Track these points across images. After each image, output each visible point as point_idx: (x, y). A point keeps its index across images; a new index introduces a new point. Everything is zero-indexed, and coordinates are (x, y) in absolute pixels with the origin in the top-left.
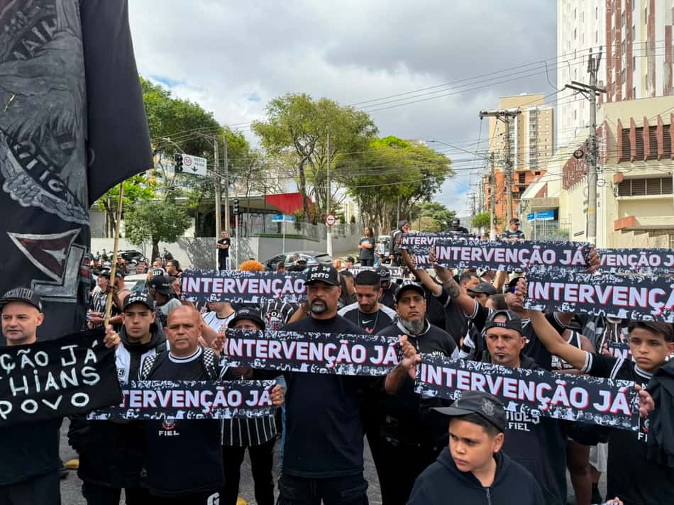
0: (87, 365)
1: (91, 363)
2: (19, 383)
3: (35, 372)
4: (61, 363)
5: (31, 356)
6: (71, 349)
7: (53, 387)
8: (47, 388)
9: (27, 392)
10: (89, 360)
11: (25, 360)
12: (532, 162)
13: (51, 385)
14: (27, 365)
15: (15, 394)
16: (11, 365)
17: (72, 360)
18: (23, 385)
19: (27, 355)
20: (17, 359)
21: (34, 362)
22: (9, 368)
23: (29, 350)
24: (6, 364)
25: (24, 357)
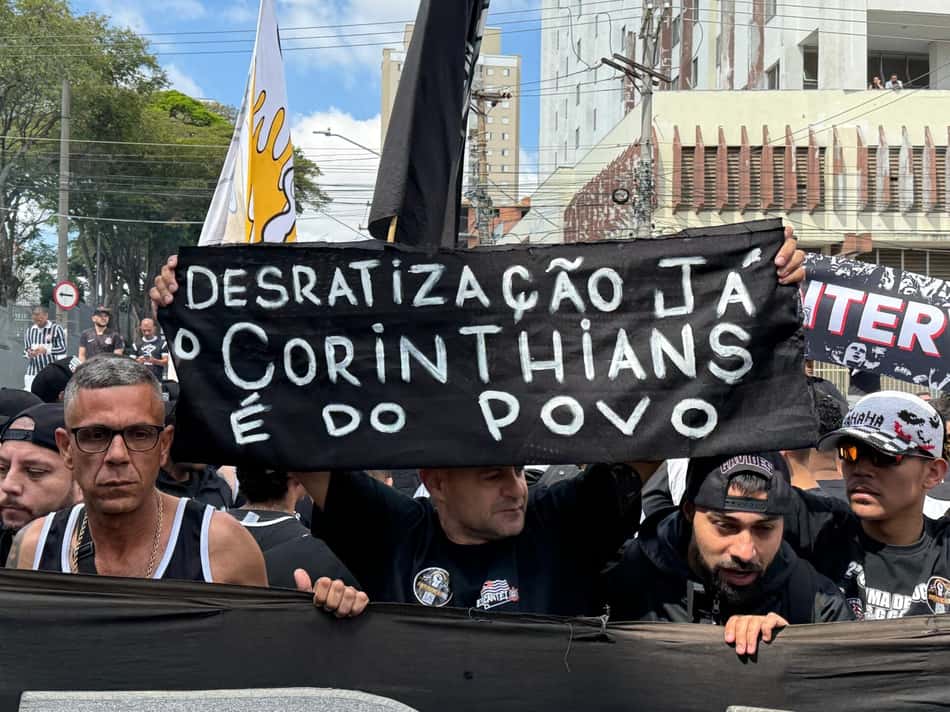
0: (725, 318)
1: (735, 313)
2: (542, 352)
3: (586, 324)
4: (652, 307)
5: (579, 278)
6: (687, 270)
7: (630, 371)
8: (613, 372)
9: (560, 376)
10: (729, 306)
11: (564, 289)
13: (624, 365)
14: (567, 304)
15: (528, 377)
16: (527, 298)
17: (681, 302)
18: (550, 357)
19: (572, 275)
20: (544, 284)
21: (585, 296)
22: (521, 305)
23: (578, 262)
24: (515, 294)
25: (563, 280)
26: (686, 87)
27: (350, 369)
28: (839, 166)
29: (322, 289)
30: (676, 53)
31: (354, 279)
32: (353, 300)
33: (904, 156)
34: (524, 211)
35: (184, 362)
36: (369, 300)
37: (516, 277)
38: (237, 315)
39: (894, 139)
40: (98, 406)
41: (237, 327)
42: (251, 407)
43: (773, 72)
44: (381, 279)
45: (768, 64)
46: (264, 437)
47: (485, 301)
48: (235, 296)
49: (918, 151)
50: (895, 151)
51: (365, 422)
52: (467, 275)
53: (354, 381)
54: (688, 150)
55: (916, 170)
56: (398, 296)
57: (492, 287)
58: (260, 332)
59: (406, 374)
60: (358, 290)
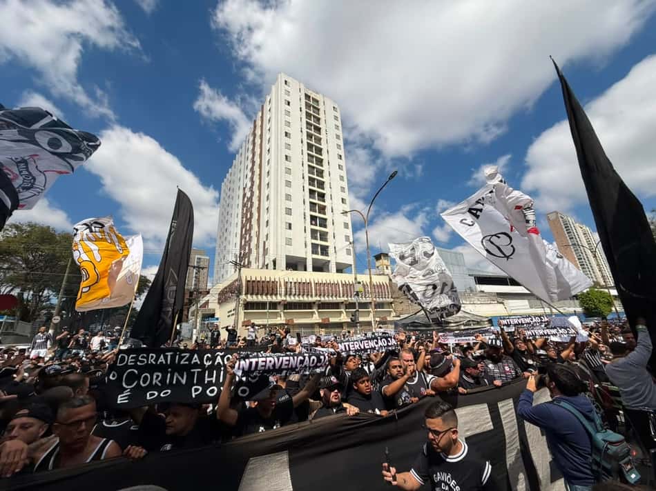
2: (211, 375)
3: (222, 369)
5: (222, 357)
9: (214, 381)
11: (219, 360)
12: (195, 285)
14: (219, 363)
15: (206, 382)
16: (209, 362)
18: (212, 377)
19: (221, 356)
20: (214, 359)
21: (223, 361)
22: (207, 364)
23: (223, 353)
24: (207, 361)
25: (219, 357)
26: (248, 267)
27: (159, 382)
28: (280, 286)
29: (156, 360)
30: (247, 259)
31: (166, 358)
32: (164, 363)
33: (293, 284)
34: (208, 293)
35: (111, 380)
36: (169, 362)
37: (208, 357)
38: (131, 367)
39: (291, 280)
40: (78, 414)
41: (129, 370)
42: (126, 393)
43: (267, 265)
44: (173, 358)
45: (266, 263)
46: (126, 401)
47: (199, 363)
48: (131, 362)
49: (295, 283)
50: (291, 283)
51: (159, 395)
52: (196, 356)
53: (160, 384)
54: (249, 281)
55: (295, 287)
56: (177, 361)
57: (201, 359)
58: (136, 372)
59: (174, 382)
60: (166, 361)
